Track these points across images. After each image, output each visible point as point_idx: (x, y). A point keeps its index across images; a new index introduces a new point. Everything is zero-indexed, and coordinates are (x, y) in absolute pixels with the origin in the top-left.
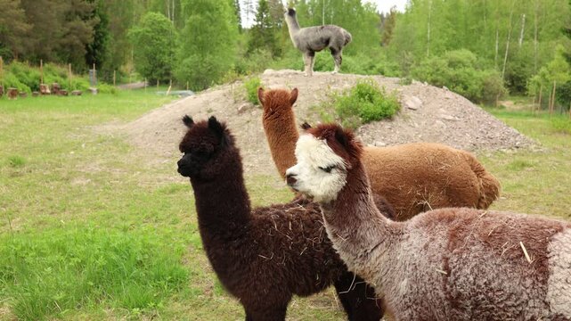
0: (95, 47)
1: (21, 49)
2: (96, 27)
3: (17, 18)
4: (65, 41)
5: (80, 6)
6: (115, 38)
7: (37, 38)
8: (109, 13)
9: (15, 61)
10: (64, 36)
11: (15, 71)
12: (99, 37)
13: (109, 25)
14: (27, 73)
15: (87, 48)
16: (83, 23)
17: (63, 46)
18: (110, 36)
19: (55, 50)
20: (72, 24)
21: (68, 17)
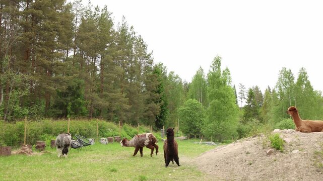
0: (161, 117)
1: (125, 118)
2: (162, 107)
3: (125, 102)
4: (146, 114)
5: (154, 96)
6: (170, 113)
7: (133, 112)
8: (168, 100)
9: (125, 124)
10: (146, 112)
11: (125, 129)
12: (163, 112)
13: (168, 106)
14: (131, 130)
15: (156, 118)
16: (155, 104)
17: (144, 116)
18: (168, 112)
19: (140, 118)
20: (149, 105)
21: (148, 102)
